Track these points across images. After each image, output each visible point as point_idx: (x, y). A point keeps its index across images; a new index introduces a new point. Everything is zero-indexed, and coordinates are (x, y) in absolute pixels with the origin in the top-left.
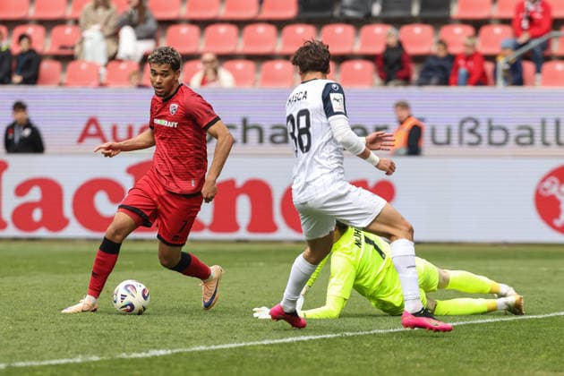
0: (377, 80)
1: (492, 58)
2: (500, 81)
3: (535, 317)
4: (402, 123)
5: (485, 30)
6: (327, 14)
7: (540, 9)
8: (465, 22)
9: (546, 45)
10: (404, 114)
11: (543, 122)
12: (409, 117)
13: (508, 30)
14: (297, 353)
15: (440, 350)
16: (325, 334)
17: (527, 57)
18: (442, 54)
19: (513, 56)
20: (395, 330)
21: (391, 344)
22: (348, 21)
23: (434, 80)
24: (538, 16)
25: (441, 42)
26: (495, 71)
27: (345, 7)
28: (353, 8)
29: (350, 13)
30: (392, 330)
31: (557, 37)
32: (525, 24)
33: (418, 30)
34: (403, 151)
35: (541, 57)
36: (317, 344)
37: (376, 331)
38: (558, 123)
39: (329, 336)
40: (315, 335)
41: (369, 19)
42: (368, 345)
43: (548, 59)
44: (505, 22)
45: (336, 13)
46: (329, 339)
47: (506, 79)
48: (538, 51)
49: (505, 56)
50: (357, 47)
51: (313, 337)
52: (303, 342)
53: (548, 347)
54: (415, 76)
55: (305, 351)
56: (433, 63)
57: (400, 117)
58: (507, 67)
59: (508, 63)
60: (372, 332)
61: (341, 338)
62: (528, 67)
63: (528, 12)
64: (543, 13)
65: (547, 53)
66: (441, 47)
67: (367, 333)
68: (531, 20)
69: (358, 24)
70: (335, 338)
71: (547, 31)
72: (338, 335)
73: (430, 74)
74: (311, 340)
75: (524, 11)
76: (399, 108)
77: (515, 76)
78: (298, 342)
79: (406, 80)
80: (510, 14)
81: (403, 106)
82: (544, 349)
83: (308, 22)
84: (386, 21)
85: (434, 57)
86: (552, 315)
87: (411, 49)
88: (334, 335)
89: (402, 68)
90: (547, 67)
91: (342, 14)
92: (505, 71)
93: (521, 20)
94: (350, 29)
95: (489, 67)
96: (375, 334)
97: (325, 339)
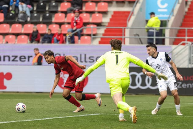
0: (29, 41)
1: (65, 35)
2: (67, 42)
3: (78, 116)
4: (36, 55)
5: (63, 26)
6: (14, 20)
7: (79, 19)
8: (56, 23)
9: (82, 31)
10: (37, 52)
11: (81, 55)
12: (39, 53)
13: (70, 26)
14: (3, 127)
15: (48, 126)
16: (12, 121)
17: (76, 34)
18: (49, 33)
19: (71, 34)
20: (34, 120)
21: (33, 125)
22: (20, 23)
23: (46, 42)
24: (78, 21)
25: (49, 30)
26: (66, 39)
27: (19, 19)
28: (21, 19)
29: (21, 20)
30: (33, 120)
31: (85, 28)
32: (75, 24)
33: (42, 26)
34: (36, 64)
35: (80, 35)
36: (9, 124)
37: (28, 120)
38: (85, 55)
39: (13, 122)
40: (9, 121)
41: (26, 22)
42: (25, 125)
43: (83, 35)
44: (69, 23)
45: (16, 20)
46: (13, 123)
47: (69, 41)
48: (79, 33)
49: (69, 34)
50: (23, 31)
51: (8, 122)
52: (5, 123)
53: (82, 126)
54: (41, 40)
55: (6, 126)
56: (47, 36)
57: (36, 53)
58: (69, 37)
59: (70, 36)
60: (26, 121)
61: (17, 122)
62: (76, 38)
63: (75, 20)
64: (80, 21)
65: (82, 33)
66: (49, 31)
67: (25, 121)
68: (76, 23)
69: (23, 24)
70: (15, 122)
71: (82, 26)
72: (16, 121)
73: (45, 40)
74: (7, 123)
75: (74, 20)
76: (35, 50)
77: (72, 41)
78: (3, 123)
79: (38, 42)
80: (70, 21)
81: (37, 49)
82: (81, 126)
83: (7, 23)
84: (32, 23)
85: (47, 34)
86: (83, 115)
87: (40, 32)
88: (14, 122)
89: (37, 38)
90: (82, 38)
91: (18, 20)
92: (69, 39)
93: (74, 23)
94: (20, 25)
95: (64, 37)
96: (28, 121)
97: (12, 123)
